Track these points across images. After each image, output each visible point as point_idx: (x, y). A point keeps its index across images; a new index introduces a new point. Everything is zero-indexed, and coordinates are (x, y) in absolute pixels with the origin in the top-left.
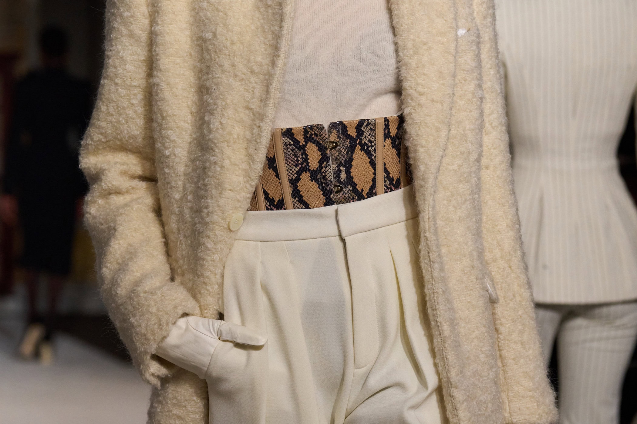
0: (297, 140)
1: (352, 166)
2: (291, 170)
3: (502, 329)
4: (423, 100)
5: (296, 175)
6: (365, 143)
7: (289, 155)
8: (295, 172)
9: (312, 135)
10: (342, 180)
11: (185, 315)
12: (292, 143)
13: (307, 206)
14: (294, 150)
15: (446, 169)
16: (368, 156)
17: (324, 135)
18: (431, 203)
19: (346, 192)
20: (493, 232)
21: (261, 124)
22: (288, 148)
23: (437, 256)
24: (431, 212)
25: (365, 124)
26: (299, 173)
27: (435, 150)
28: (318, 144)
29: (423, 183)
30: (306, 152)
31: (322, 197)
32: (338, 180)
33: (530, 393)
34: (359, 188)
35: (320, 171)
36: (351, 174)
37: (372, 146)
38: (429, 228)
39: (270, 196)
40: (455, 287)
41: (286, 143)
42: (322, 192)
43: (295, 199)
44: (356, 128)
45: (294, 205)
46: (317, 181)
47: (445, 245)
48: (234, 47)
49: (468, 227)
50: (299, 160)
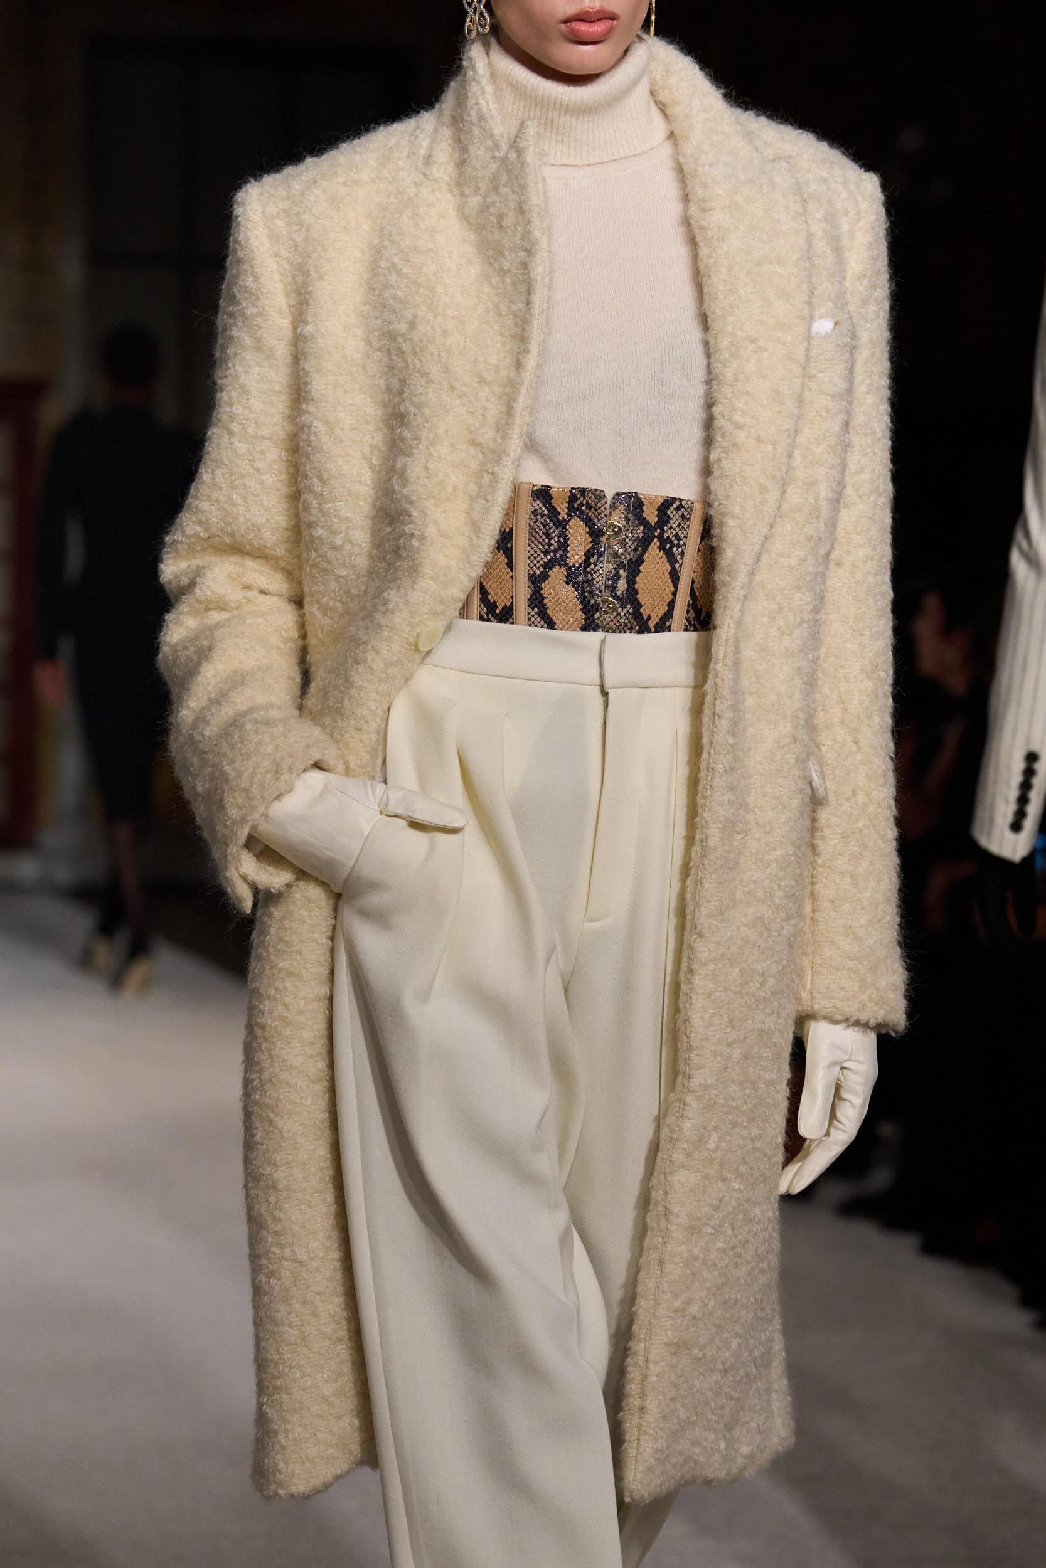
0: (556, 510)
1: (639, 571)
2: (535, 558)
3: (822, 847)
4: (742, 436)
5: (542, 569)
6: (668, 537)
7: (537, 532)
8: (542, 562)
9: (581, 505)
10: (619, 593)
11: (317, 766)
12: (546, 512)
13: (551, 625)
14: (548, 525)
15: (776, 563)
16: (669, 560)
17: (602, 508)
18: (737, 614)
19: (622, 614)
20: (835, 678)
21: (496, 469)
22: (537, 520)
23: (728, 708)
24: (733, 631)
25: (675, 506)
26: (549, 566)
27: (755, 524)
28: (589, 522)
29: (728, 579)
30: (567, 533)
31: (580, 615)
32: (612, 592)
33: (851, 964)
34: (645, 612)
35: (585, 568)
36: (636, 586)
37: (678, 546)
38: (725, 656)
39: (490, 597)
40: (759, 767)
41: (535, 510)
42: (581, 607)
43: (533, 609)
44: (659, 509)
45: (529, 619)
46: (577, 586)
47: (755, 693)
48: (448, 342)
49: (799, 668)
50: (552, 544)
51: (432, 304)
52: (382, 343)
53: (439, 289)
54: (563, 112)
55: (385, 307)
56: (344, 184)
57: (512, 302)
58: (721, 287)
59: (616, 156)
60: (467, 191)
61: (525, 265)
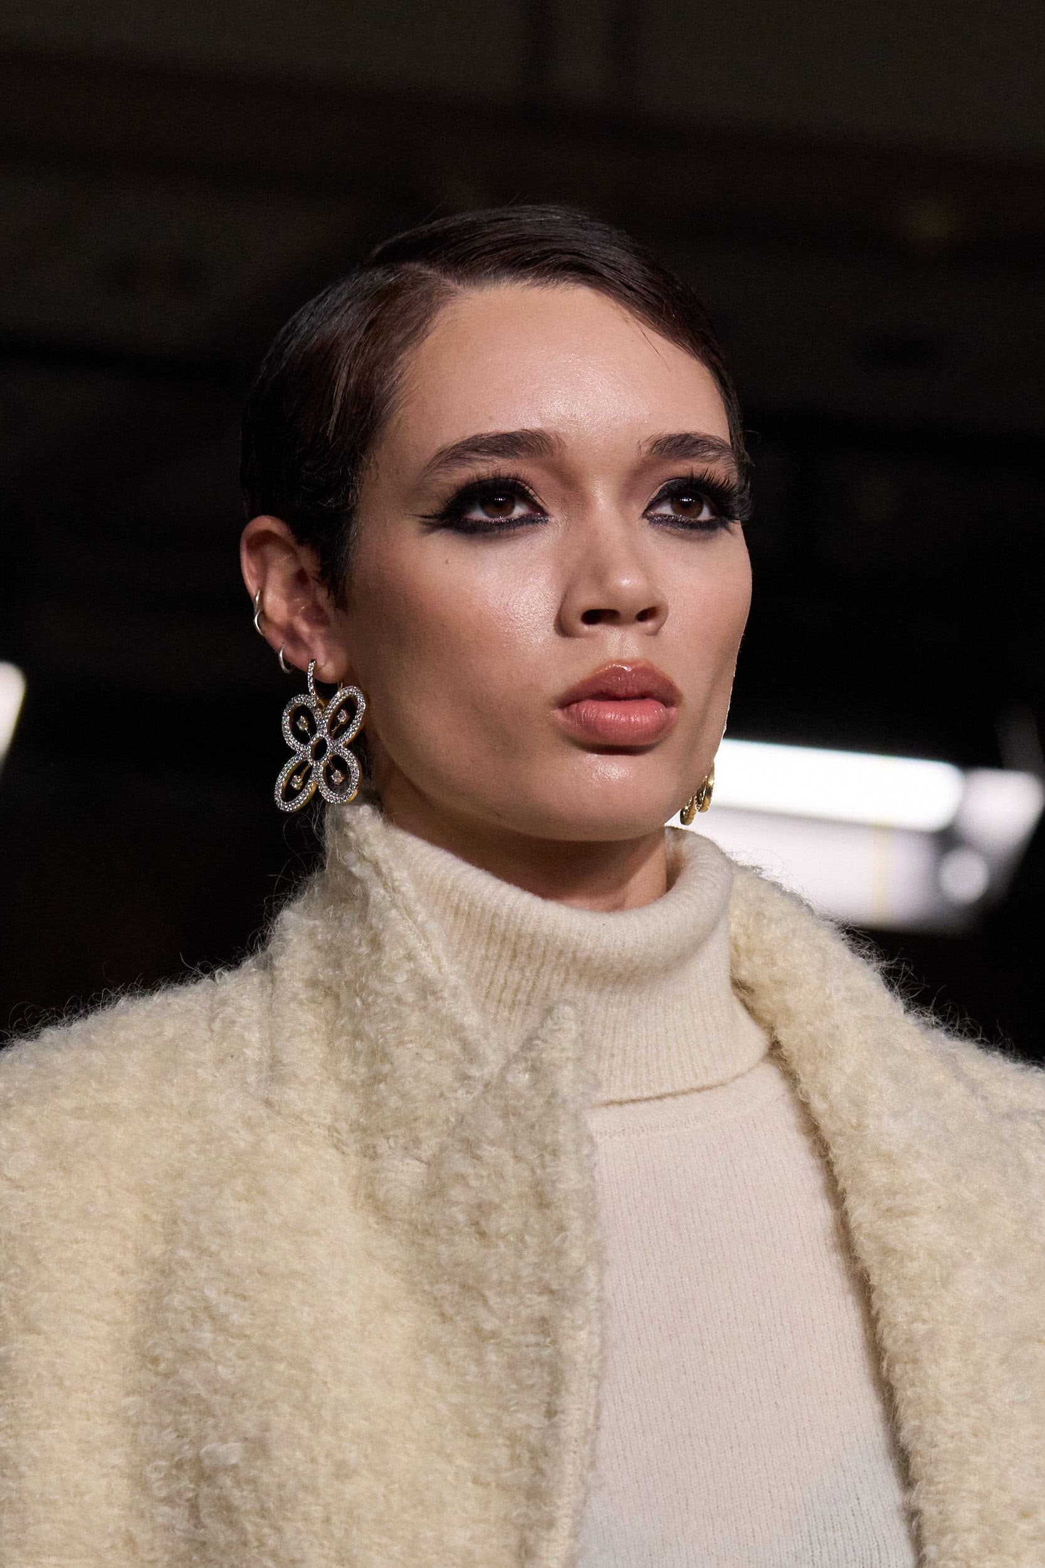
51: (306, 1398)
52: (175, 1486)
53: (321, 1365)
54: (574, 976)
55: (184, 1402)
56: (78, 1113)
57: (504, 1408)
58: (946, 1386)
59: (667, 1088)
60: (383, 1146)
61: (544, 1325)
